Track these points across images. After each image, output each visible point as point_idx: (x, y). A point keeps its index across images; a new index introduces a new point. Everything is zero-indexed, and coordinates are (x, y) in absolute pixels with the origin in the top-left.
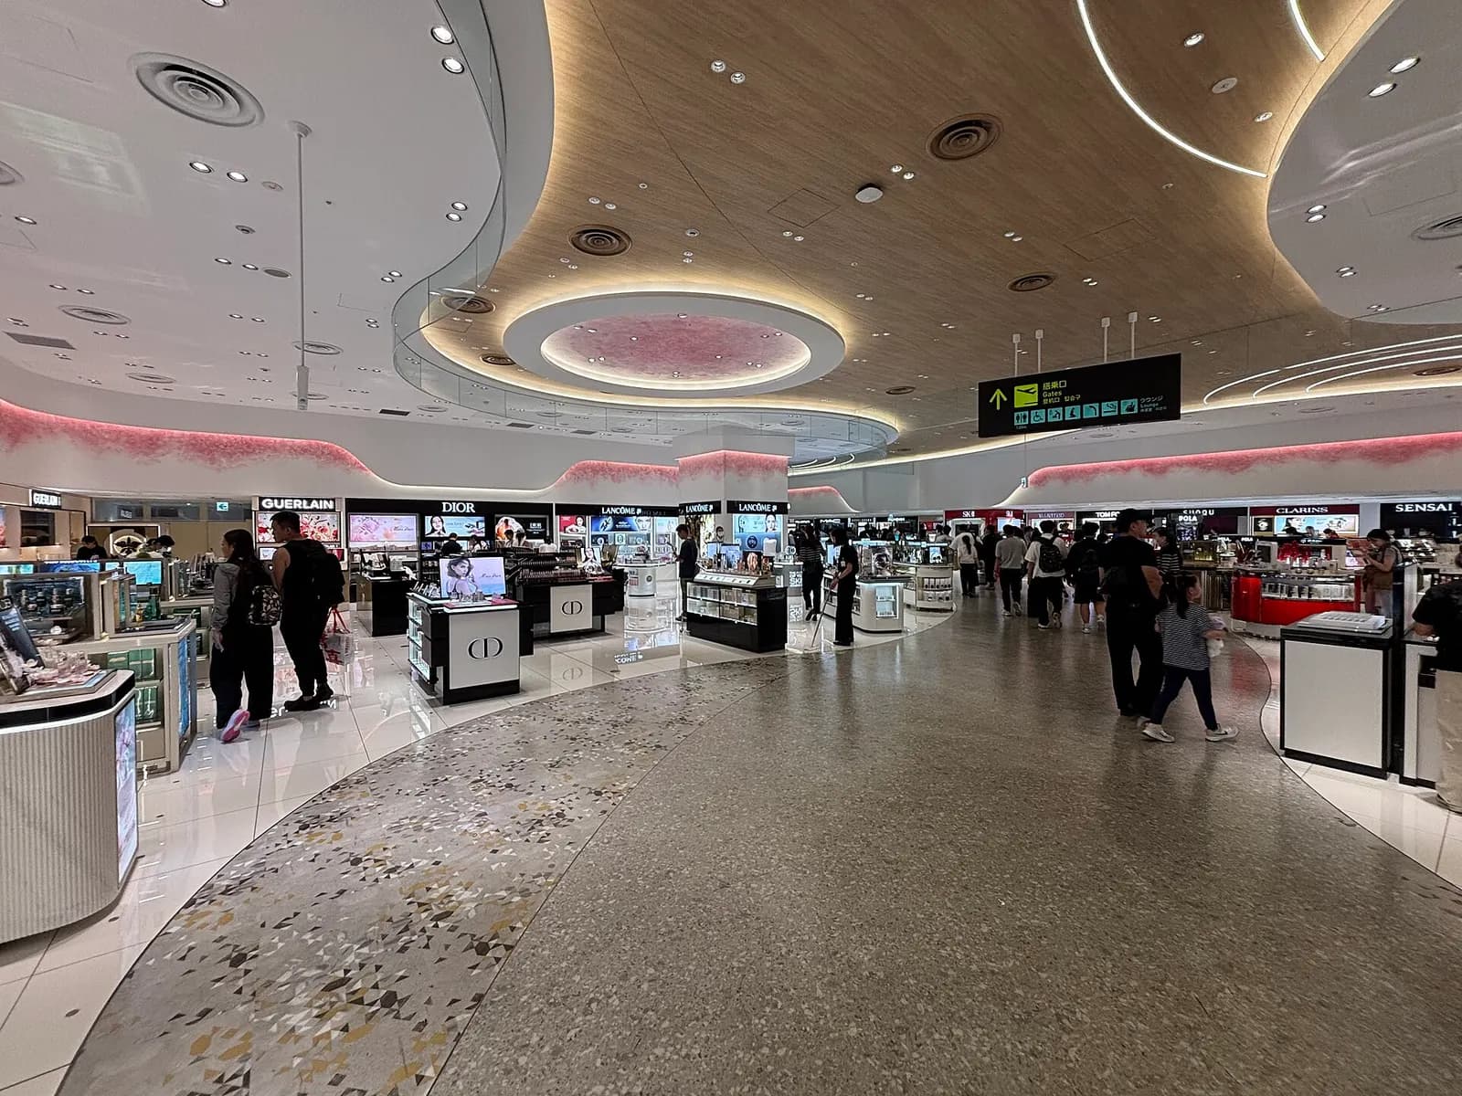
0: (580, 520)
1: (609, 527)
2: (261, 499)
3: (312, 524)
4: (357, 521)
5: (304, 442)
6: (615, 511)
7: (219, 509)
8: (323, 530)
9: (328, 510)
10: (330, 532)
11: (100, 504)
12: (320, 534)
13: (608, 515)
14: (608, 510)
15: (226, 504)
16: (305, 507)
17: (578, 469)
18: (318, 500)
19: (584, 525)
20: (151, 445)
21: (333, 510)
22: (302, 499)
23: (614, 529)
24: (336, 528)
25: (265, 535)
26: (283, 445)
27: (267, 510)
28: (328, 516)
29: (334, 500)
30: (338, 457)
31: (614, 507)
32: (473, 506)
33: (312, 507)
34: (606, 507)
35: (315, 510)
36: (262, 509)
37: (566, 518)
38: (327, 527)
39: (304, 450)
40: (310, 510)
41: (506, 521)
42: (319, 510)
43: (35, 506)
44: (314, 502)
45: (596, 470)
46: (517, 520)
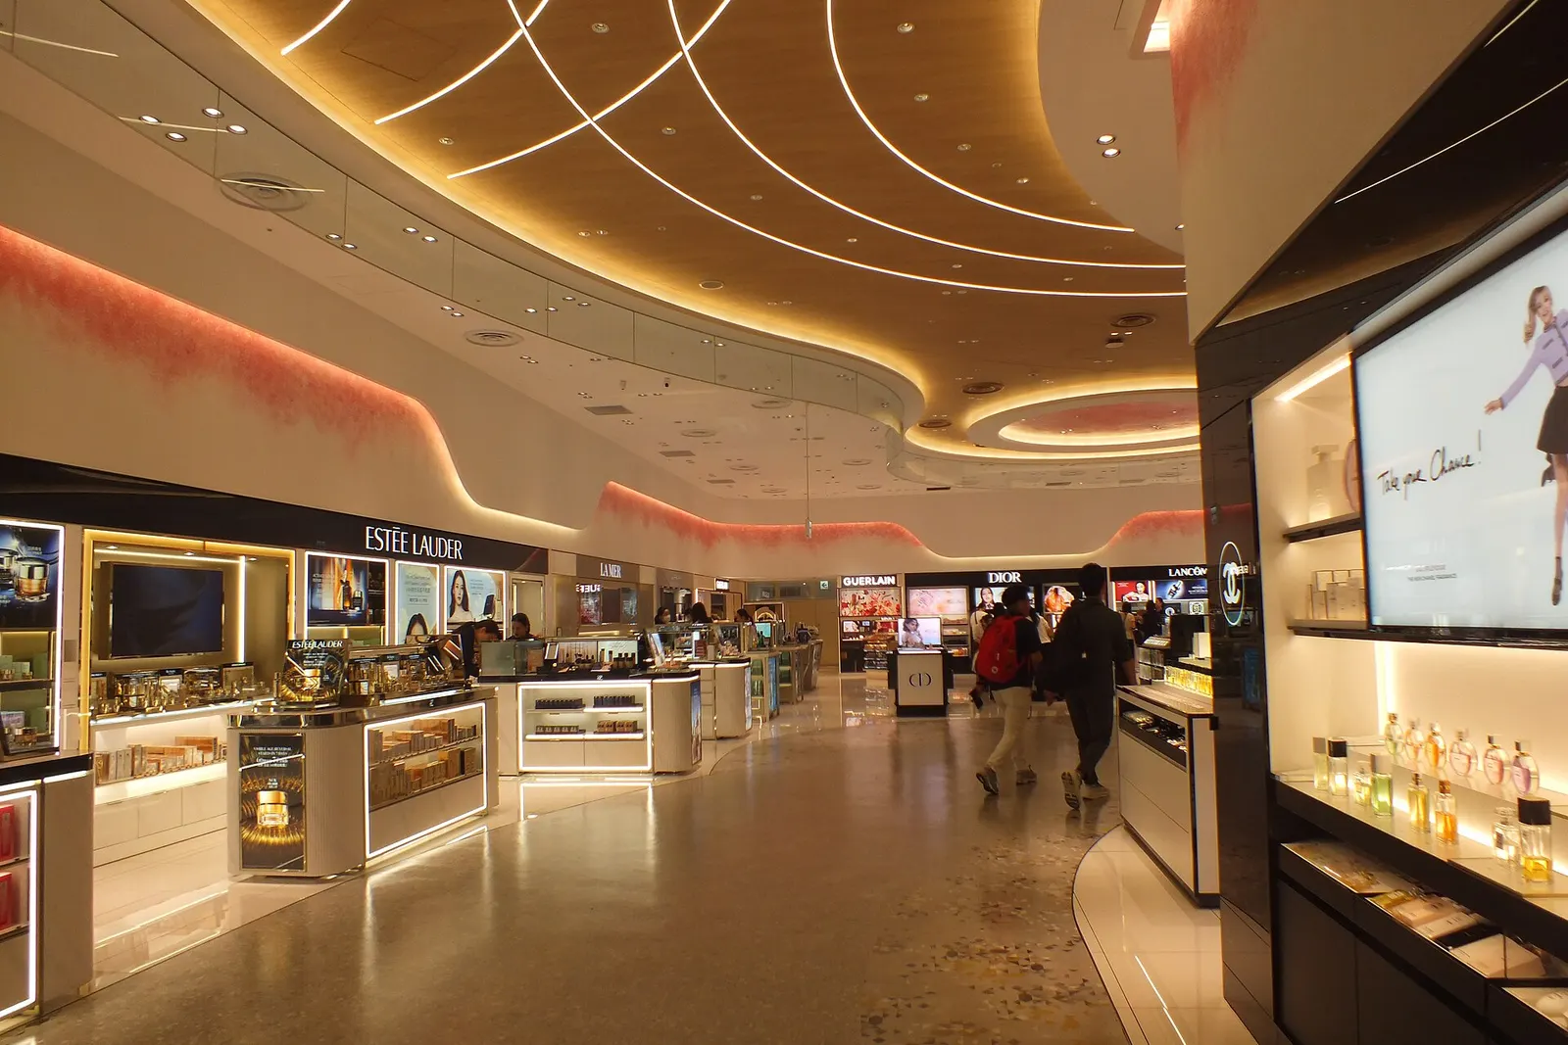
0: (1140, 586)
1: (1179, 593)
2: (843, 578)
3: (880, 599)
4: (916, 595)
5: (872, 524)
6: (1187, 572)
7: (822, 587)
8: (888, 605)
9: (891, 585)
10: (894, 607)
11: (751, 586)
12: (886, 608)
13: (1178, 578)
14: (1177, 571)
15: (826, 583)
16: (874, 583)
17: (1136, 524)
18: (883, 576)
19: (1146, 592)
20: (773, 539)
21: (895, 586)
22: (871, 576)
23: (1186, 596)
24: (898, 603)
25: (846, 609)
26: (857, 528)
27: (847, 587)
28: (892, 591)
29: (895, 576)
30: (897, 535)
31: (1185, 567)
32: (1019, 575)
33: (878, 583)
34: (1174, 568)
35: (881, 586)
36: (843, 586)
37: (1123, 585)
38: (891, 601)
39: (873, 531)
40: (877, 586)
41: (1056, 591)
42: (885, 586)
43: (718, 590)
44: (880, 578)
45: (1159, 523)
46: (1069, 589)
